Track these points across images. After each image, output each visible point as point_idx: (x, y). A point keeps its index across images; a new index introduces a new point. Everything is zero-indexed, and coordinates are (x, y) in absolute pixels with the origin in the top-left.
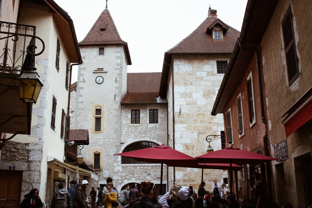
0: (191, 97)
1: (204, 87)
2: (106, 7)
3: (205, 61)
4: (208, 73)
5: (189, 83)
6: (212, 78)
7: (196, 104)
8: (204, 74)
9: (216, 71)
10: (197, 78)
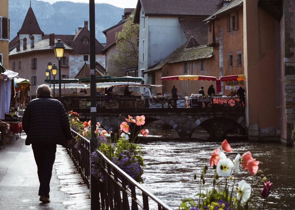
0: (73, 70)
1: (78, 66)
2: (30, 6)
3: (79, 56)
4: (80, 61)
5: (72, 65)
6: (81, 63)
7: (75, 73)
8: (79, 61)
9: (83, 60)
10: (76, 63)
